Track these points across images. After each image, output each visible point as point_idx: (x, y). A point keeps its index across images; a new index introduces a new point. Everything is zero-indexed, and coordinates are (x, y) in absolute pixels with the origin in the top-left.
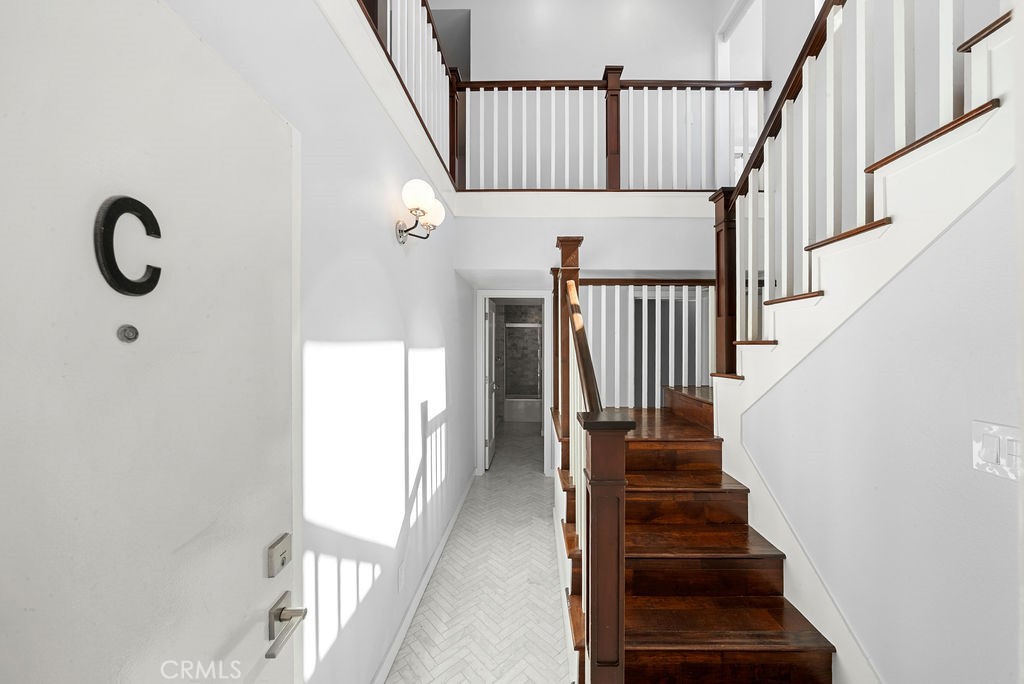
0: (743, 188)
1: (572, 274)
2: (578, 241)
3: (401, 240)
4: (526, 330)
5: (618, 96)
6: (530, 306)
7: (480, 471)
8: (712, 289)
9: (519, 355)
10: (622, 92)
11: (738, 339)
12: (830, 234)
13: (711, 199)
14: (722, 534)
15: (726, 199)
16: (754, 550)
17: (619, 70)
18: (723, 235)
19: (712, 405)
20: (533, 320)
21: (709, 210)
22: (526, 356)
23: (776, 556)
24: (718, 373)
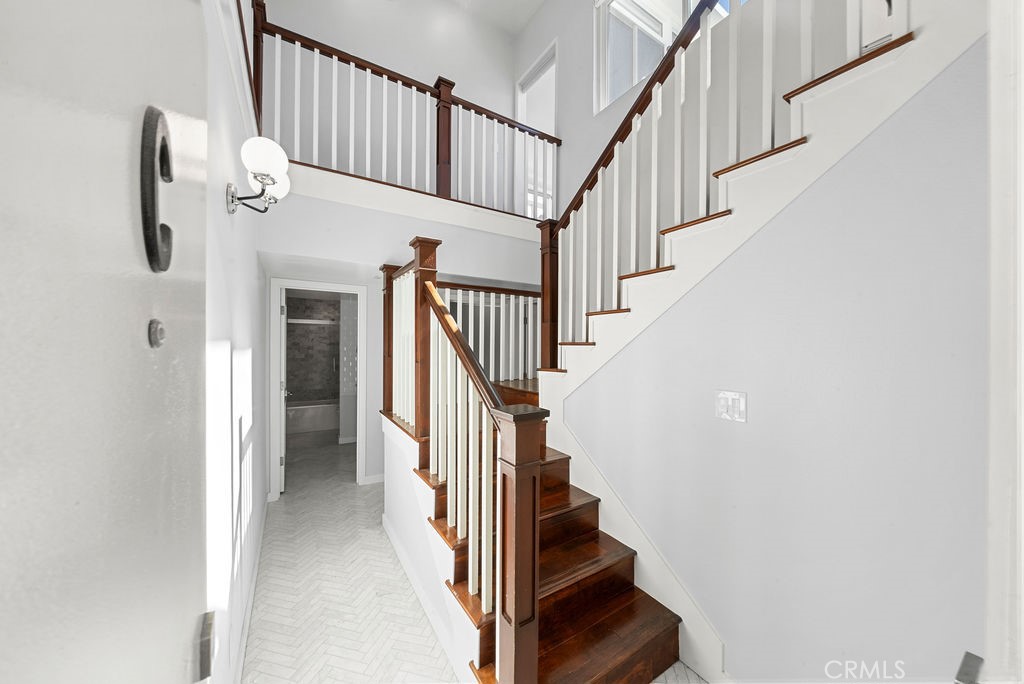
0: (565, 222)
1: (431, 275)
2: (437, 243)
3: (232, 207)
4: (311, 328)
5: (449, 109)
6: (317, 301)
7: (274, 496)
8: (539, 300)
9: (303, 356)
10: (453, 107)
11: (559, 341)
12: (633, 270)
13: (538, 226)
14: (557, 495)
15: (551, 230)
16: (575, 502)
17: (451, 85)
18: (547, 257)
19: (537, 394)
20: (321, 316)
21: (536, 235)
22: (312, 356)
23: (593, 502)
24: (543, 368)
